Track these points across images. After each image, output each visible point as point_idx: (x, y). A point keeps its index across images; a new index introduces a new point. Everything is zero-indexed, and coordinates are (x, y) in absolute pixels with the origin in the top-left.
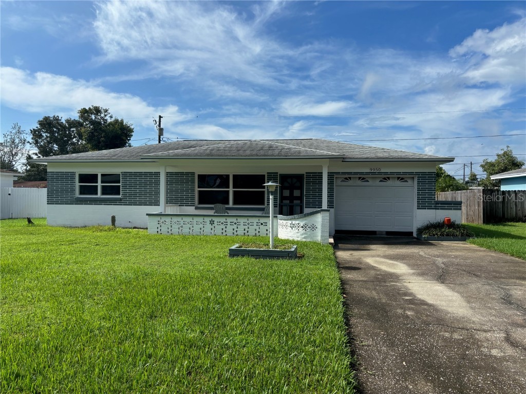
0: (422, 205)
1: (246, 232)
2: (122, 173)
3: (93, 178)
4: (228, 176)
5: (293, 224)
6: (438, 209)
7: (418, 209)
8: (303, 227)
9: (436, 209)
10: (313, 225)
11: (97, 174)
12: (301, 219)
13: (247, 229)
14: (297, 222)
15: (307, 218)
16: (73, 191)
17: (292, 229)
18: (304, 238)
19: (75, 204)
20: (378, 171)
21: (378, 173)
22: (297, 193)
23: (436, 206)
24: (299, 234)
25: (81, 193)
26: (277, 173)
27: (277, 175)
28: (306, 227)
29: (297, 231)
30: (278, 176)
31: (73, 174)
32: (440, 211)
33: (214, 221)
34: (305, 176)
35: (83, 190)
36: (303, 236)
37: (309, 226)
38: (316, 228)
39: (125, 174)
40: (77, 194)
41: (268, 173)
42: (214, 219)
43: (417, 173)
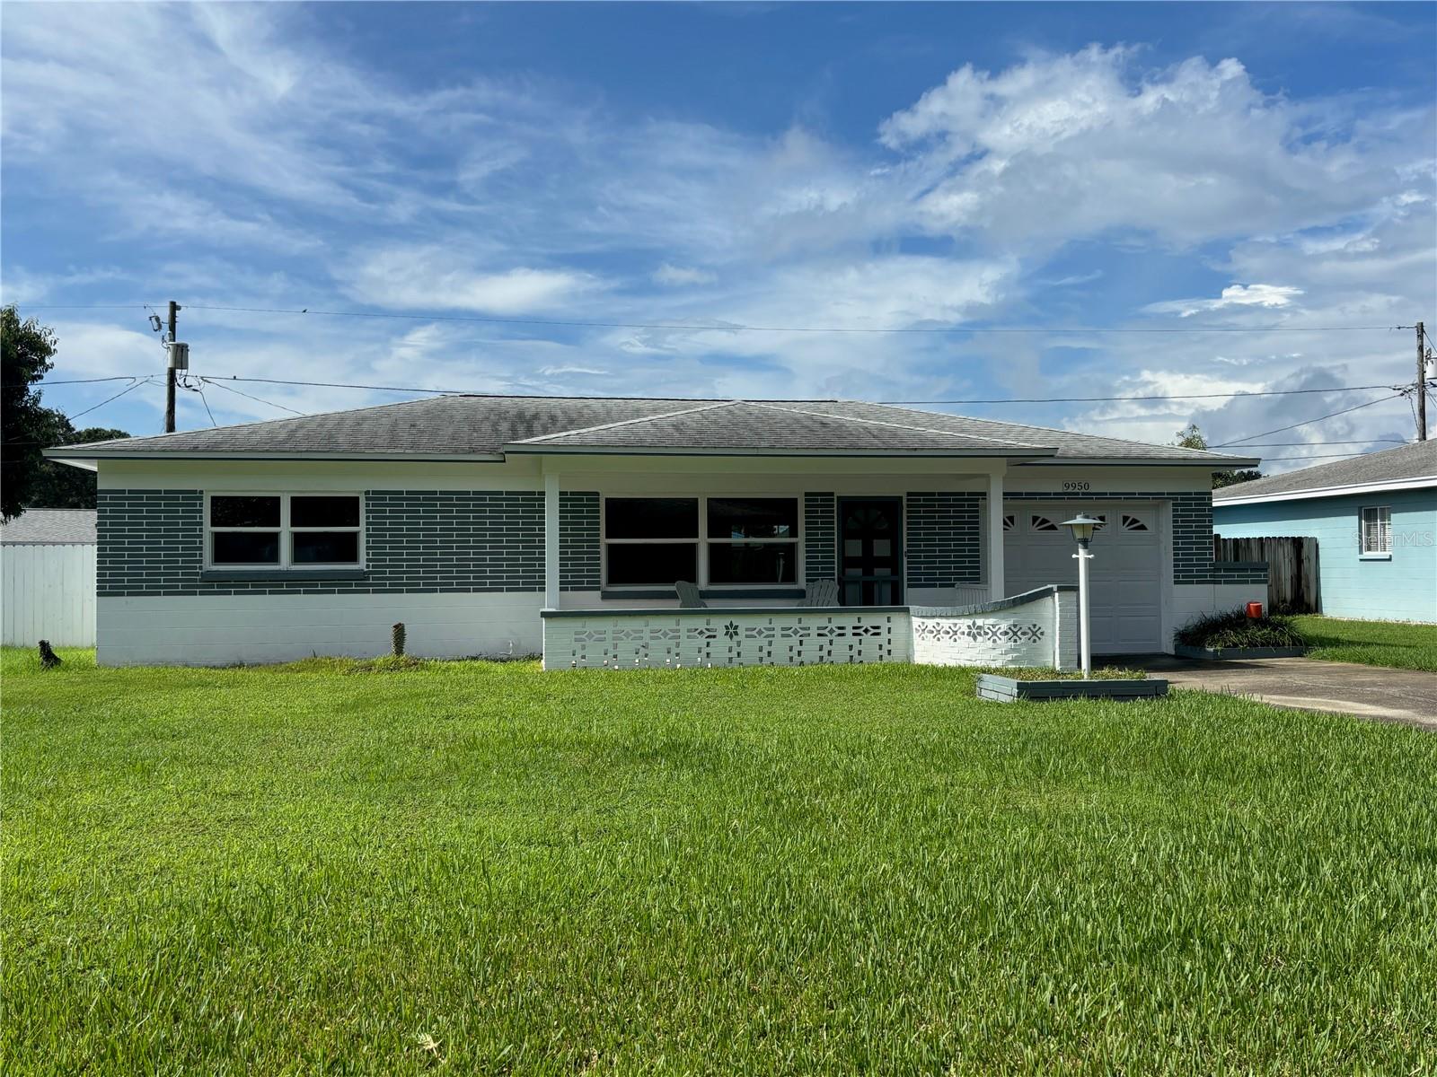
0: (1184, 575)
1: (824, 653)
2: (367, 493)
3: (265, 509)
4: (693, 503)
5: (979, 627)
6: (1220, 583)
7: (1176, 583)
8: (1006, 633)
9: (1214, 582)
10: (1035, 626)
11: (278, 499)
12: (1002, 614)
13: (827, 647)
14: (991, 621)
15: (1018, 609)
16: (195, 550)
17: (975, 638)
18: (1012, 661)
19: (202, 593)
20: (1083, 490)
21: (1083, 494)
22: (881, 548)
23: (1214, 576)
24: (998, 652)
25: (218, 558)
26: (832, 494)
27: (833, 500)
28: (1015, 633)
29: (990, 644)
30: (835, 503)
31: (194, 496)
32: (1223, 587)
33: (736, 627)
34: (905, 502)
35: (226, 549)
36: (1009, 657)
37: (1025, 629)
38: (1042, 634)
39: (376, 497)
40: (208, 564)
41: (807, 494)
42: (736, 621)
43: (1172, 496)
